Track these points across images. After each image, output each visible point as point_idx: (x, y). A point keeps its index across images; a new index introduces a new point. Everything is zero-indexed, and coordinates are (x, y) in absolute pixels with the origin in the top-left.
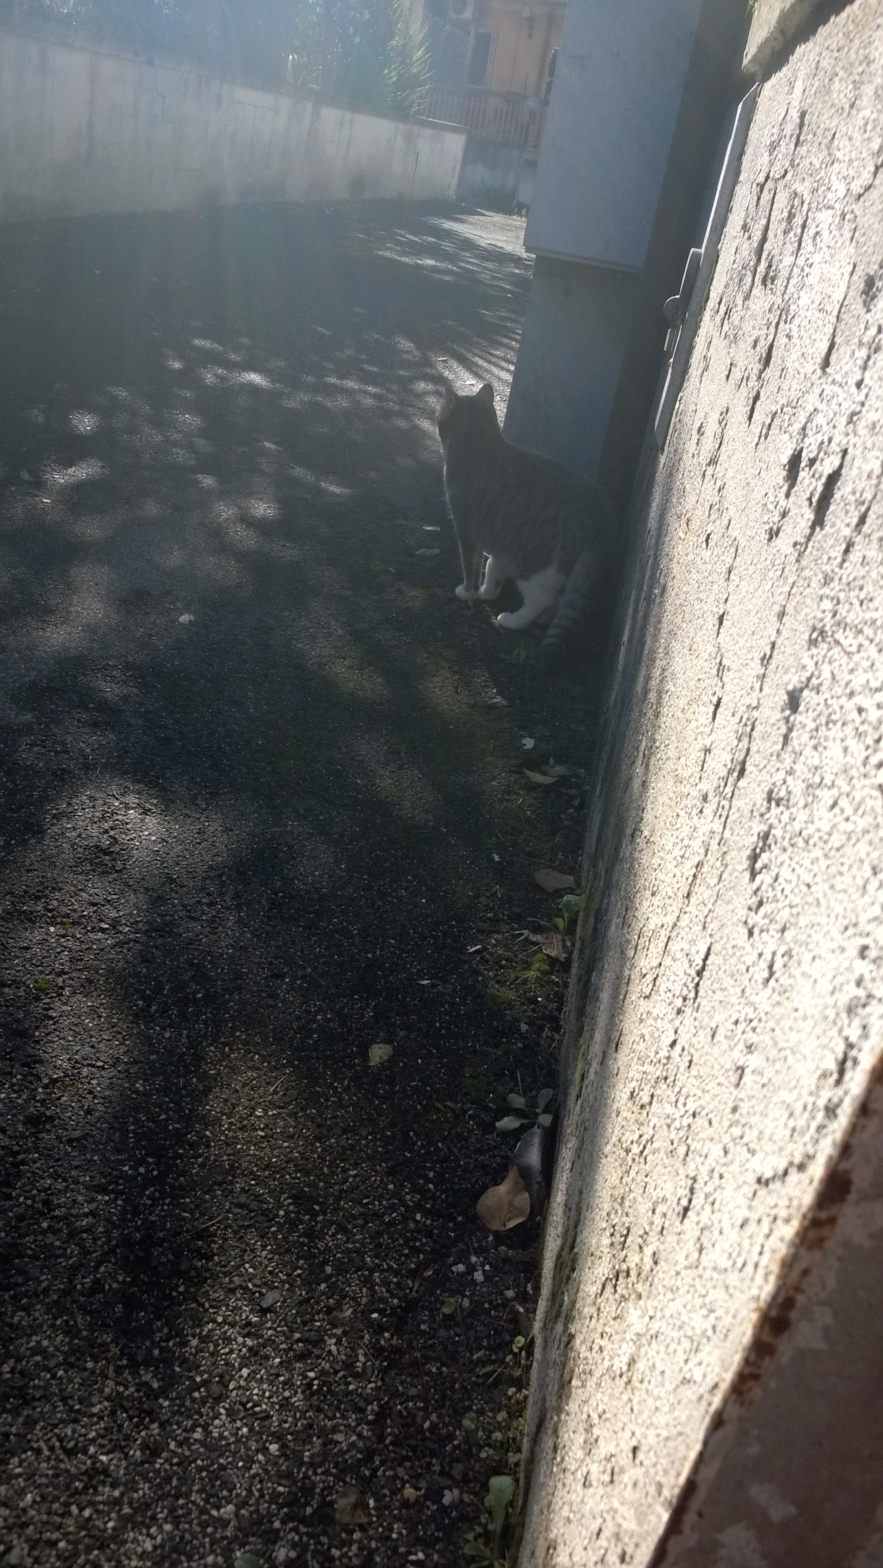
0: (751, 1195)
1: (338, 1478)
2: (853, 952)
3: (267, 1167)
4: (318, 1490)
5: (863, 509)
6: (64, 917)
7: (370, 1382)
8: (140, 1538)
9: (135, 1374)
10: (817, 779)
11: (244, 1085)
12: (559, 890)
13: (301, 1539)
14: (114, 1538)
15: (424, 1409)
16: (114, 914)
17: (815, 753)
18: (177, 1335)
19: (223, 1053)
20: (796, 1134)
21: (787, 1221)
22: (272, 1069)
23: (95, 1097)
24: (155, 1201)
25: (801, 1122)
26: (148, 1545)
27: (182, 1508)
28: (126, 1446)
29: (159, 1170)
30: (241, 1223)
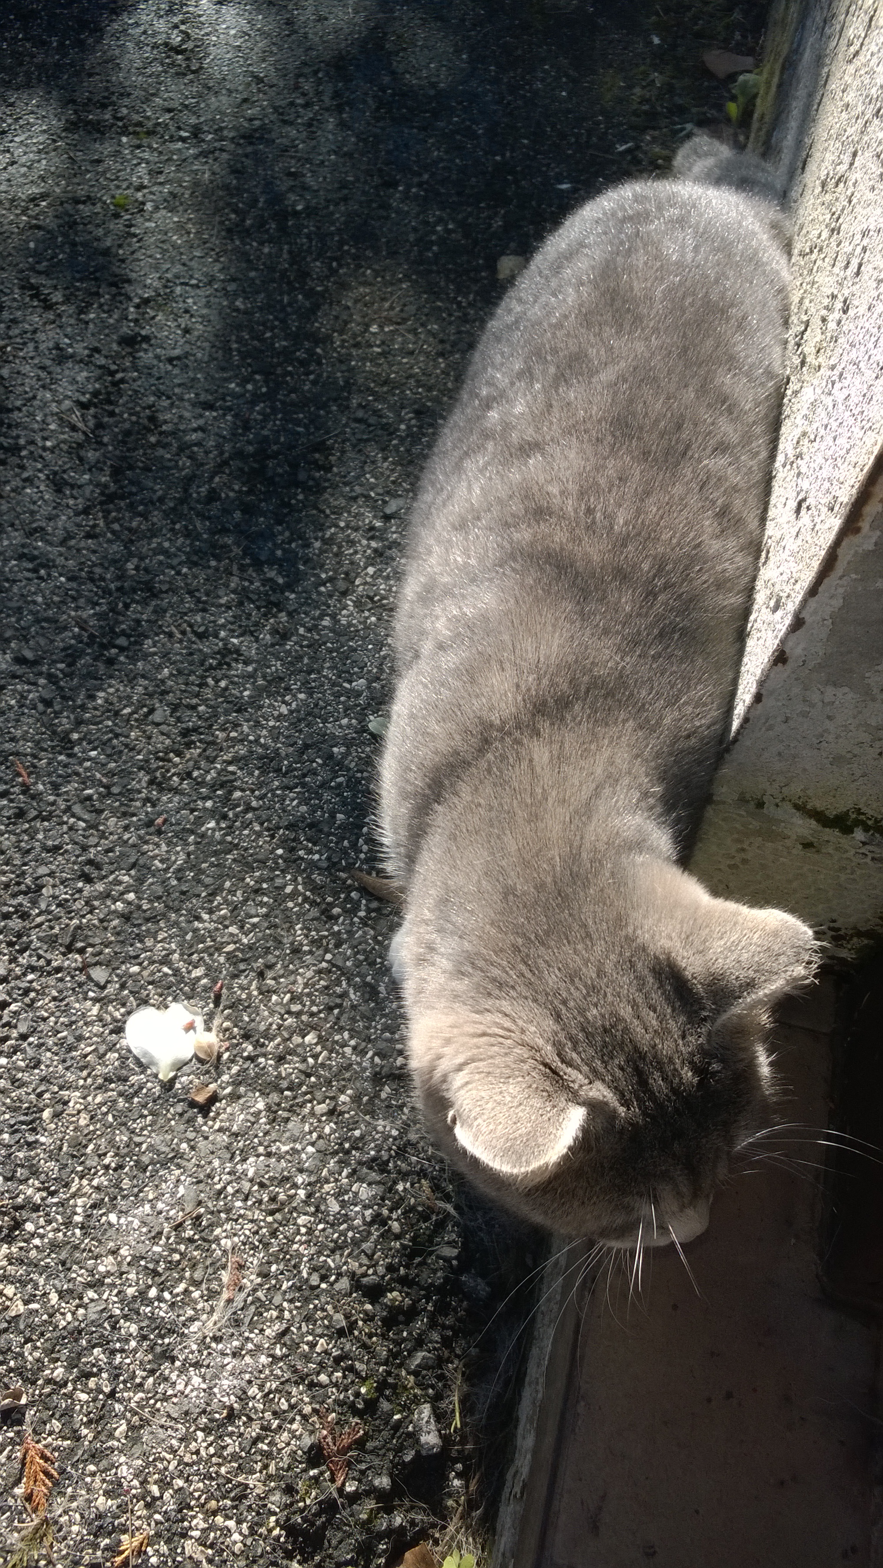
3: (386, 382)
6: (136, 126)
8: (276, 704)
9: (259, 570)
11: (356, 301)
12: (733, 73)
14: (250, 704)
16: (193, 120)
18: (301, 539)
19: (331, 268)
22: (386, 284)
23: (192, 316)
24: (266, 418)
26: (284, 710)
27: (314, 681)
28: (255, 631)
29: (268, 387)
30: (358, 436)
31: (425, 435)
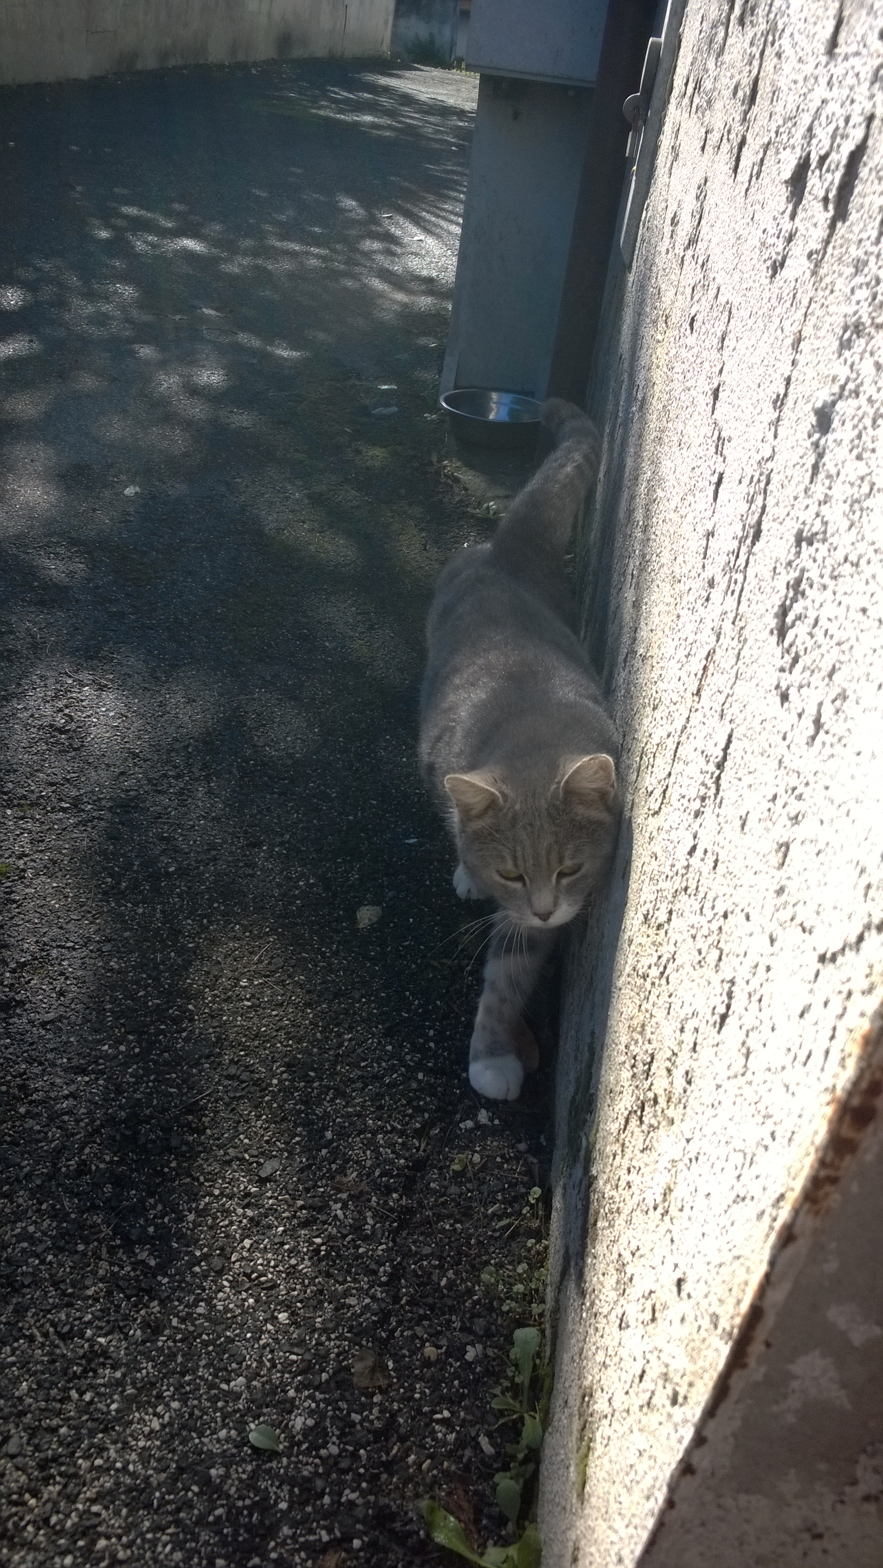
0: (811, 977)
1: (354, 1342)
3: (256, 1036)
4: (332, 1356)
6: (20, 798)
7: (381, 1244)
8: (147, 1417)
9: (131, 1253)
10: (865, 490)
11: (226, 956)
13: (318, 1406)
14: (118, 1420)
15: (440, 1267)
16: (74, 793)
17: (858, 464)
18: (173, 1211)
19: (202, 925)
22: (254, 938)
23: (67, 978)
24: (139, 1080)
26: (156, 1424)
27: (189, 1384)
28: (125, 1326)
29: (140, 1047)
30: (232, 1095)
31: (297, 1089)
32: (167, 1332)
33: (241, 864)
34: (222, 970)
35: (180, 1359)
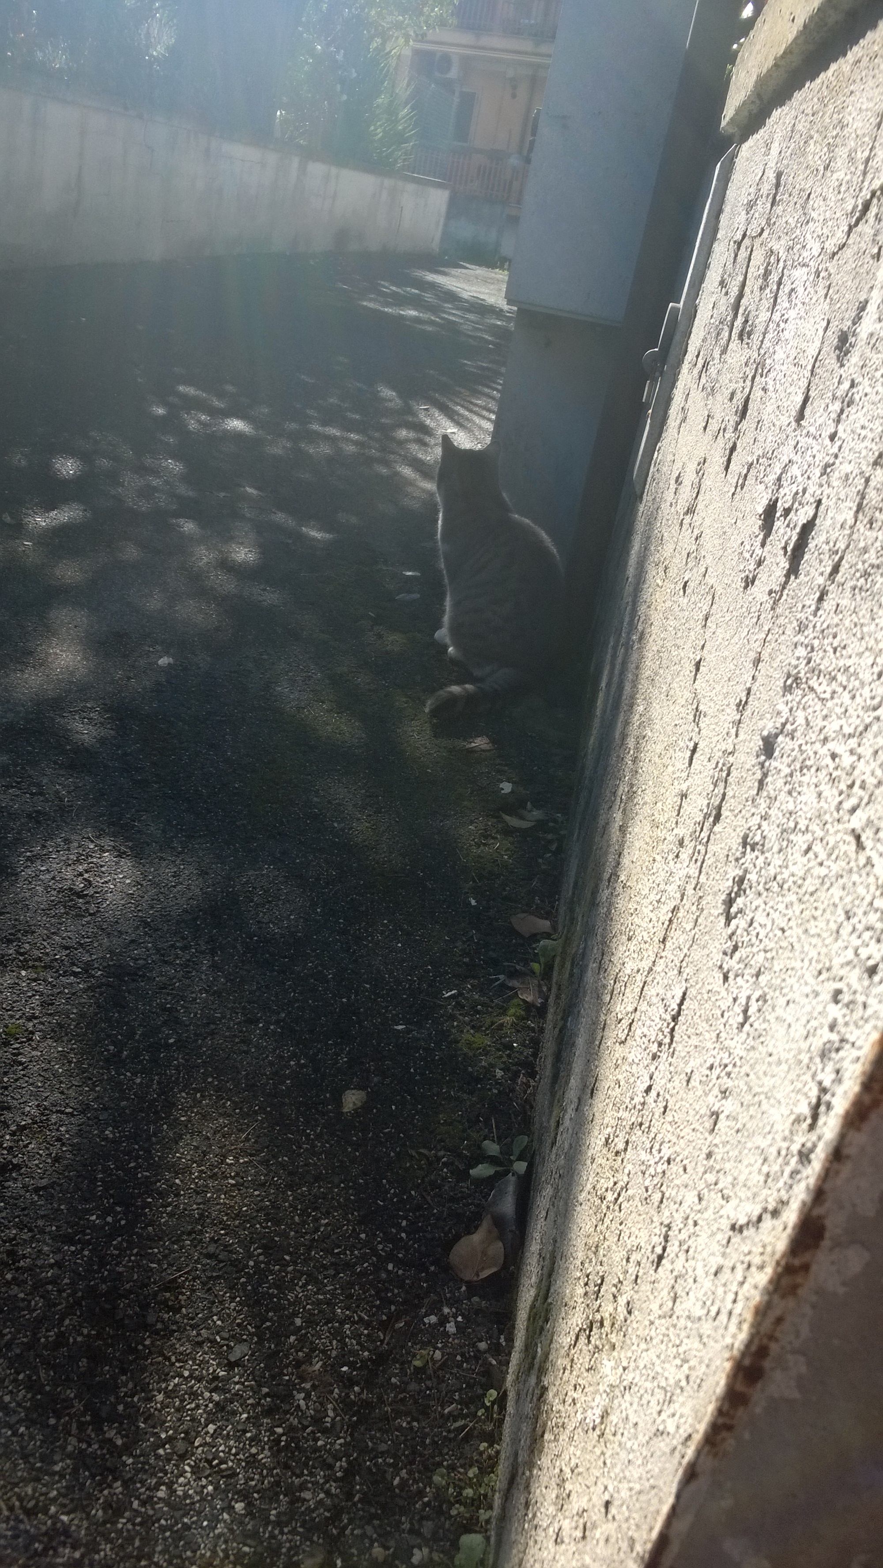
0: (725, 1242)
1: (306, 1538)
2: (826, 996)
3: (237, 1215)
4: (284, 1550)
5: (837, 558)
6: (35, 960)
7: (339, 1438)
9: (99, 1430)
10: (792, 824)
11: (216, 1132)
12: (535, 935)
15: (394, 1465)
16: (86, 958)
17: (789, 799)
18: (143, 1390)
19: (195, 1099)
20: (770, 1180)
21: (761, 1268)
22: (243, 1116)
23: (63, 1145)
24: (122, 1252)
25: (776, 1168)
28: (87, 1506)
29: (126, 1219)
30: (209, 1274)
31: (271, 1272)
32: (127, 1514)
33: (237, 1040)
34: (210, 1146)
35: (137, 1543)
